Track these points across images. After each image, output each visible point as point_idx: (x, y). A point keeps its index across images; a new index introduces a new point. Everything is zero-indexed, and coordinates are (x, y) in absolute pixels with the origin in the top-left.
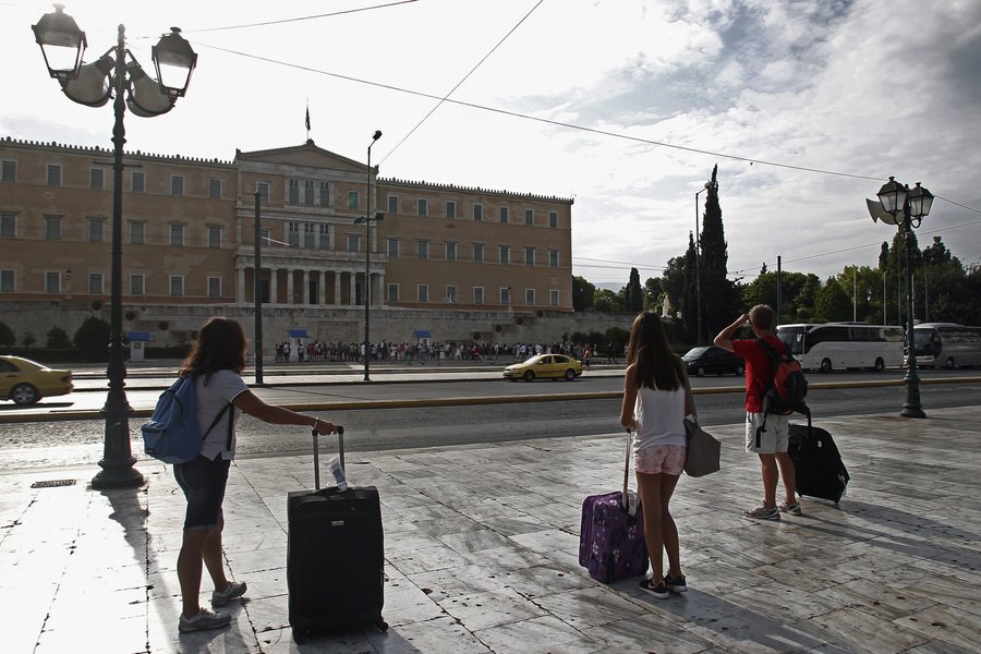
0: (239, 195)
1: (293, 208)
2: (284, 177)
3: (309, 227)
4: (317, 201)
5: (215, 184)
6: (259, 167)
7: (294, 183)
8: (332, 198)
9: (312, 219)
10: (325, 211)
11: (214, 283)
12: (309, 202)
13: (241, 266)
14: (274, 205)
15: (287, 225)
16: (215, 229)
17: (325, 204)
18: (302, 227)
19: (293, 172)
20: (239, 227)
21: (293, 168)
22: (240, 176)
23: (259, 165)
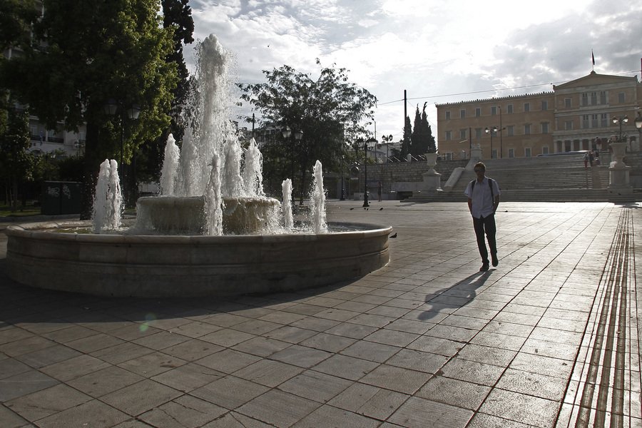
0: (556, 106)
1: (585, 108)
2: (579, 93)
3: (595, 116)
4: (599, 102)
5: (544, 103)
6: (565, 91)
7: (585, 95)
8: (607, 99)
9: (596, 112)
10: (604, 106)
11: (545, 150)
12: (594, 103)
13: (555, 141)
14: (574, 109)
15: (581, 118)
16: (545, 124)
17: (603, 102)
18: (590, 117)
19: (584, 90)
20: (556, 122)
21: (584, 88)
22: (556, 98)
23: (565, 90)
